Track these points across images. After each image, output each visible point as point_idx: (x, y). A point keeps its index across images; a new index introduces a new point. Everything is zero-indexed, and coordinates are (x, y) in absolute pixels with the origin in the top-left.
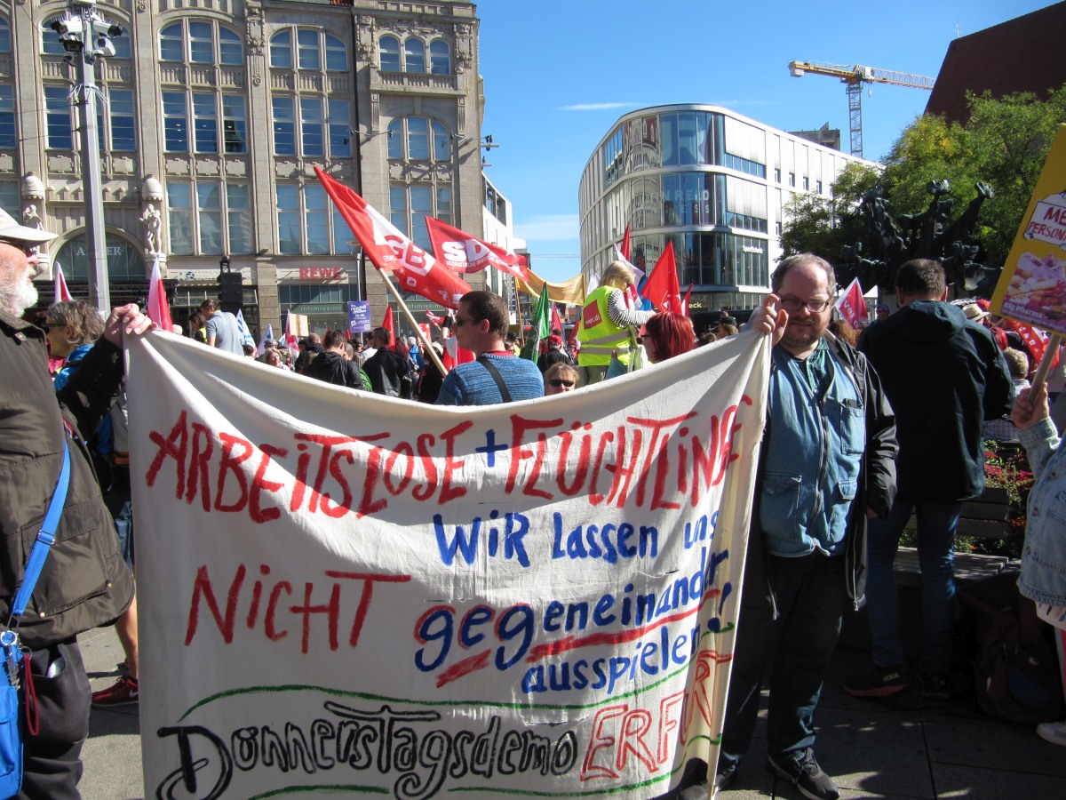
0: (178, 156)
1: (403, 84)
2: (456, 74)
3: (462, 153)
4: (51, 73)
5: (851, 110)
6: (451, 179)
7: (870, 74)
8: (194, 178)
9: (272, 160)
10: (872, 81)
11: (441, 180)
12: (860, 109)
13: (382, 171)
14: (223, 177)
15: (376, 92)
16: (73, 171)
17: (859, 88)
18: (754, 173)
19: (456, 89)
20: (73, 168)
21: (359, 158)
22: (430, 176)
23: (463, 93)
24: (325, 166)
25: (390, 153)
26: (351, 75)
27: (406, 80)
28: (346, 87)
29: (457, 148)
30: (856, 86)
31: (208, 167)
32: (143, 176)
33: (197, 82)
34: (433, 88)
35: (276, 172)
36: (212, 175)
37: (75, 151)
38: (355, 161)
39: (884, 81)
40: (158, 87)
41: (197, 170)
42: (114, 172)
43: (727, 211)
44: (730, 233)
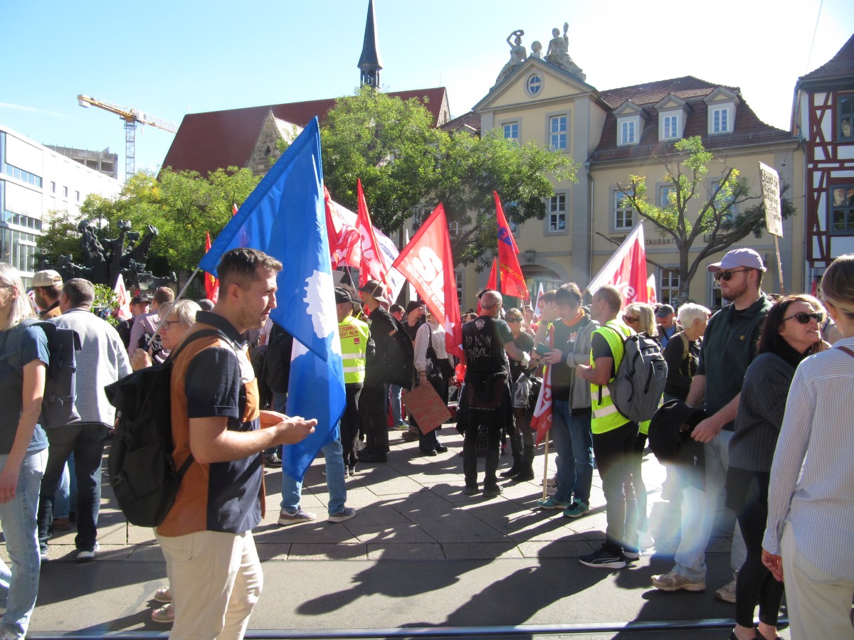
5: (127, 141)
7: (143, 117)
10: (144, 123)
12: (134, 142)
17: (134, 126)
18: (31, 182)
30: (132, 124)
39: (153, 125)
43: (5, 210)
44: (7, 228)
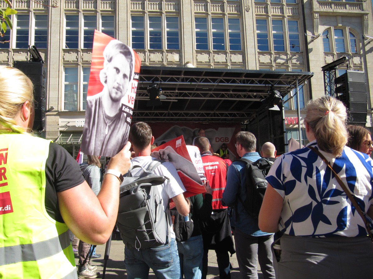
0: (204, 52)
1: (331, 8)
2: (362, 2)
3: (367, 48)
4: (135, 8)
6: (361, 64)
8: (212, 64)
9: (257, 53)
11: (355, 64)
13: (321, 60)
14: (229, 64)
15: (317, 12)
16: (145, 61)
19: (363, 10)
20: (145, 59)
21: (307, 51)
22: (349, 62)
23: (367, 12)
24: (287, 57)
25: (325, 49)
26: (300, 5)
27: (333, 6)
28: (297, 12)
29: (364, 46)
31: (220, 58)
32: (183, 64)
33: (214, 11)
34: (349, 10)
35: (259, 60)
36: (222, 62)
37: (146, 50)
38: (305, 54)
40: (193, 13)
41: (214, 60)
42: (167, 62)
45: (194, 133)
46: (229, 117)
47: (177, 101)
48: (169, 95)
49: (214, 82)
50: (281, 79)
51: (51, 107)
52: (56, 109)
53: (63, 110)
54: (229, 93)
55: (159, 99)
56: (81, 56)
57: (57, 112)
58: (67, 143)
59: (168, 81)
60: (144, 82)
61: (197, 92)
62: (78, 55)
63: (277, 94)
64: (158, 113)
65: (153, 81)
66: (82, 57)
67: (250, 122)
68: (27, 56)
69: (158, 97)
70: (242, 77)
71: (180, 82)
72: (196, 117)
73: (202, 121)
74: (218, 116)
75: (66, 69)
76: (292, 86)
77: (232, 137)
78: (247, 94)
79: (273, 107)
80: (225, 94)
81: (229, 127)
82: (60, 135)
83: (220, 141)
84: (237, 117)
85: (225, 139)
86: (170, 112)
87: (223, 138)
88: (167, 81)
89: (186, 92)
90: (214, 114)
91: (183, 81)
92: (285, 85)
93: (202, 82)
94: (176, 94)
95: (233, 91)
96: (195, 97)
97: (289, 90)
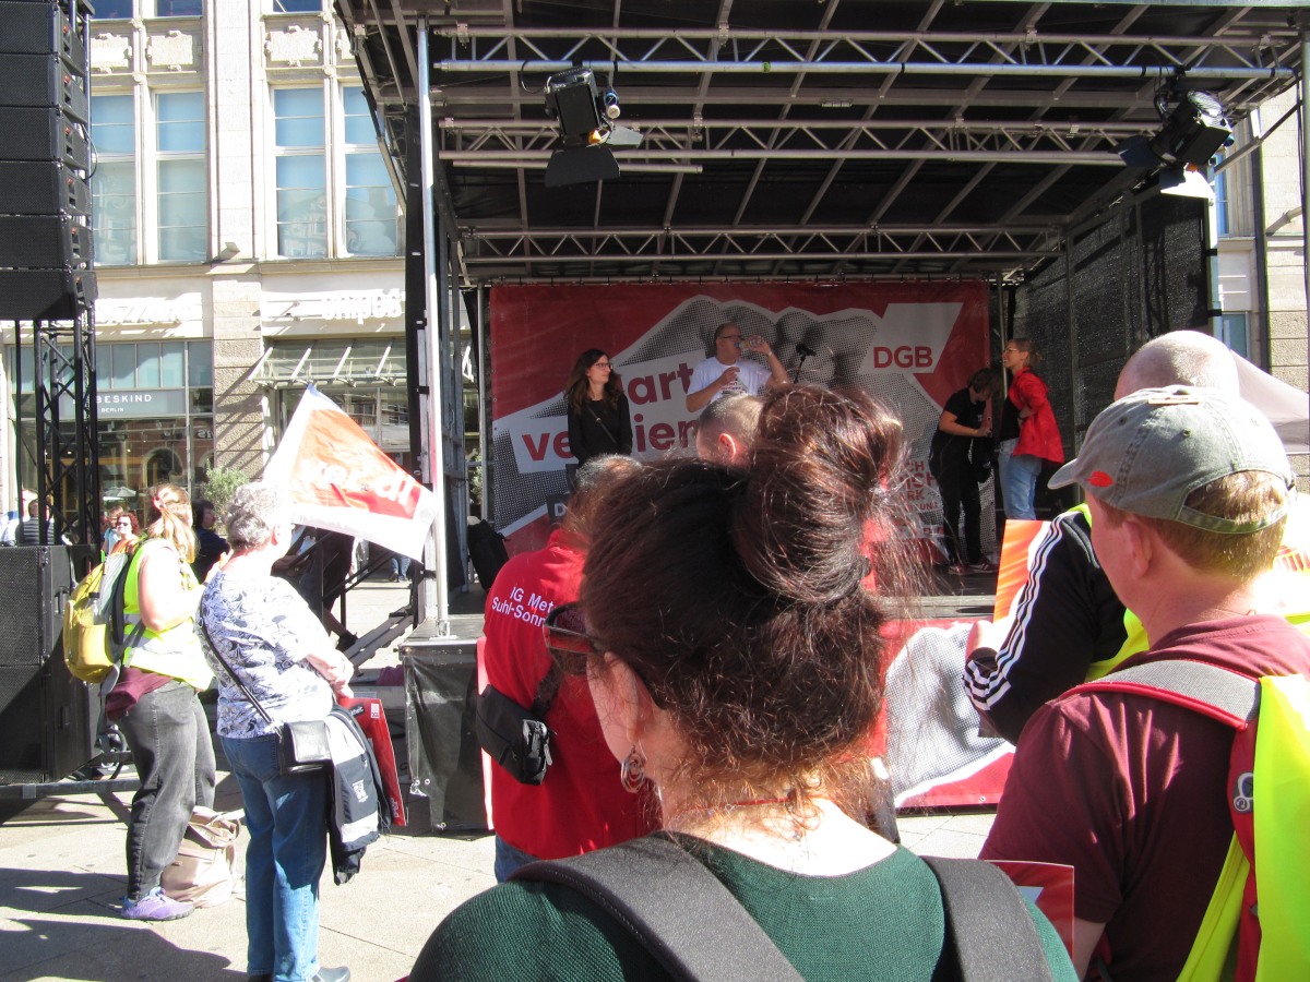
45: (780, 327)
46: (936, 250)
47: (700, 169)
48: (662, 142)
49: (882, 58)
50: (1223, 36)
51: (226, 243)
52: (245, 252)
53: (273, 256)
54: (948, 125)
55: (607, 149)
56: (334, 40)
57: (251, 266)
58: (289, 381)
59: (654, 58)
60: (532, 66)
61: (796, 125)
62: (321, 36)
63: (1207, 113)
64: (622, 238)
65: (577, 60)
66: (336, 43)
67: (1029, 276)
68: (130, 49)
69: (602, 133)
70: (1025, 32)
71: (713, 61)
72: (790, 253)
73: (813, 277)
74: (888, 248)
75: (280, 97)
76: (1282, 73)
77: (948, 344)
78: (1039, 128)
79: (1180, 179)
80: (929, 130)
81: (932, 301)
82: (266, 351)
83: (893, 362)
84: (978, 251)
85: (917, 352)
86: (673, 233)
87: (909, 349)
88: (649, 59)
89: (744, 125)
90: (872, 239)
91: (725, 55)
92: (1245, 66)
93: (824, 60)
94: (694, 138)
95: (972, 114)
96: (788, 147)
97: (1242, 106)
